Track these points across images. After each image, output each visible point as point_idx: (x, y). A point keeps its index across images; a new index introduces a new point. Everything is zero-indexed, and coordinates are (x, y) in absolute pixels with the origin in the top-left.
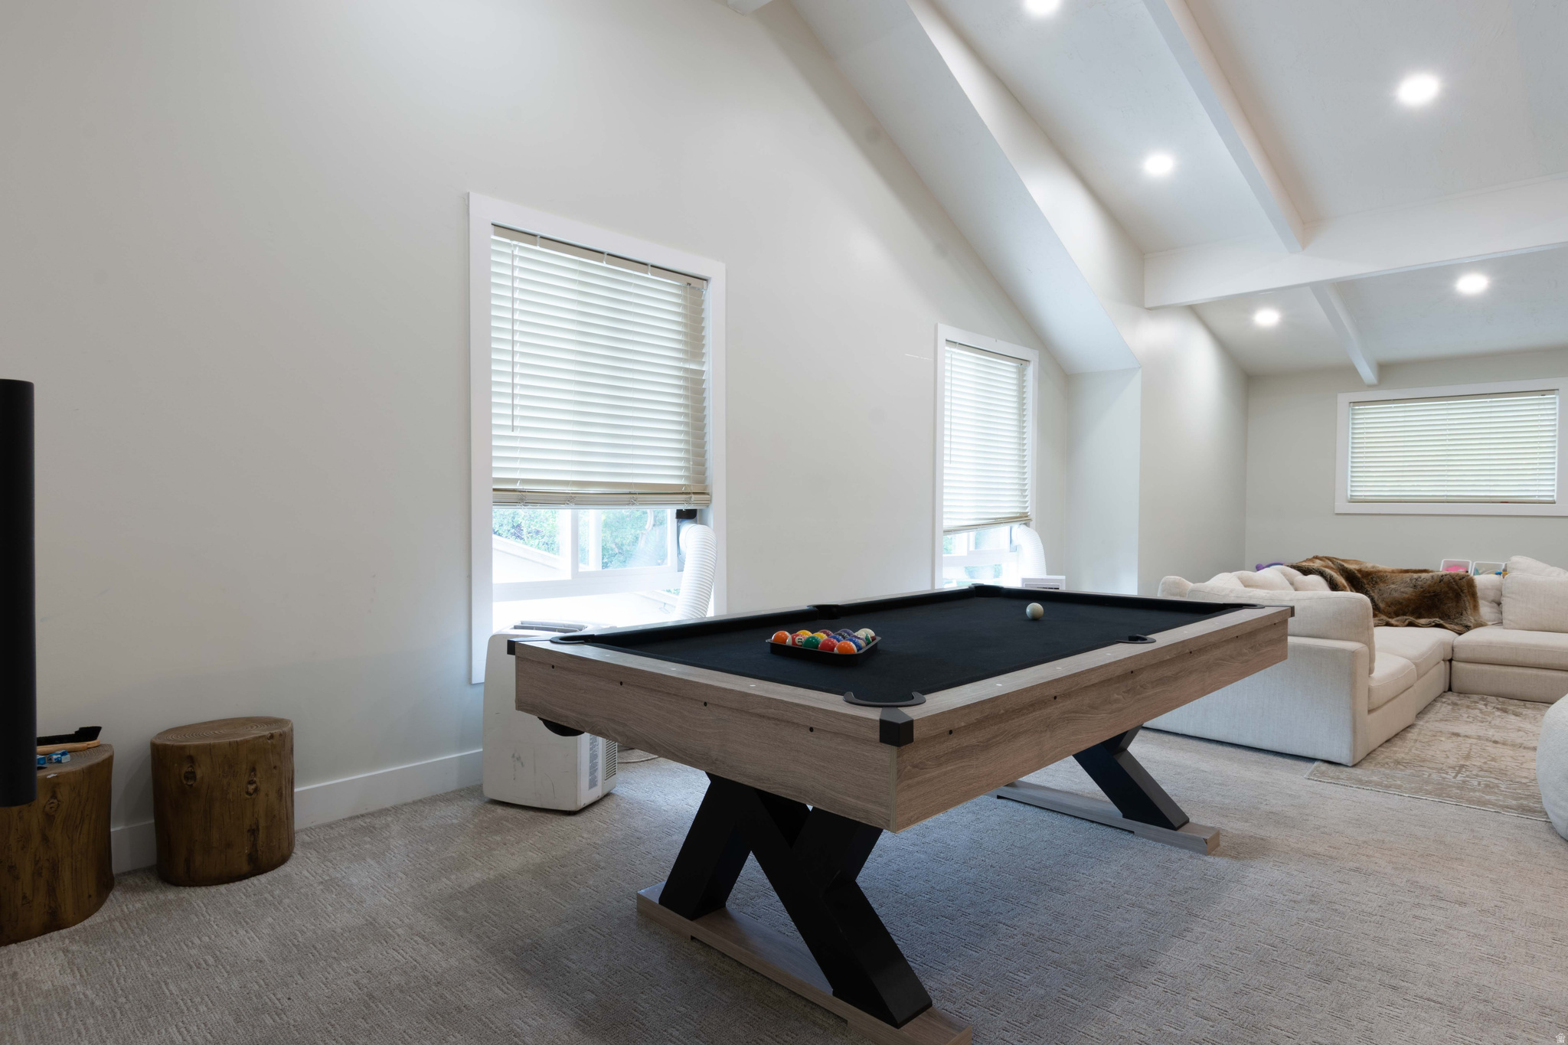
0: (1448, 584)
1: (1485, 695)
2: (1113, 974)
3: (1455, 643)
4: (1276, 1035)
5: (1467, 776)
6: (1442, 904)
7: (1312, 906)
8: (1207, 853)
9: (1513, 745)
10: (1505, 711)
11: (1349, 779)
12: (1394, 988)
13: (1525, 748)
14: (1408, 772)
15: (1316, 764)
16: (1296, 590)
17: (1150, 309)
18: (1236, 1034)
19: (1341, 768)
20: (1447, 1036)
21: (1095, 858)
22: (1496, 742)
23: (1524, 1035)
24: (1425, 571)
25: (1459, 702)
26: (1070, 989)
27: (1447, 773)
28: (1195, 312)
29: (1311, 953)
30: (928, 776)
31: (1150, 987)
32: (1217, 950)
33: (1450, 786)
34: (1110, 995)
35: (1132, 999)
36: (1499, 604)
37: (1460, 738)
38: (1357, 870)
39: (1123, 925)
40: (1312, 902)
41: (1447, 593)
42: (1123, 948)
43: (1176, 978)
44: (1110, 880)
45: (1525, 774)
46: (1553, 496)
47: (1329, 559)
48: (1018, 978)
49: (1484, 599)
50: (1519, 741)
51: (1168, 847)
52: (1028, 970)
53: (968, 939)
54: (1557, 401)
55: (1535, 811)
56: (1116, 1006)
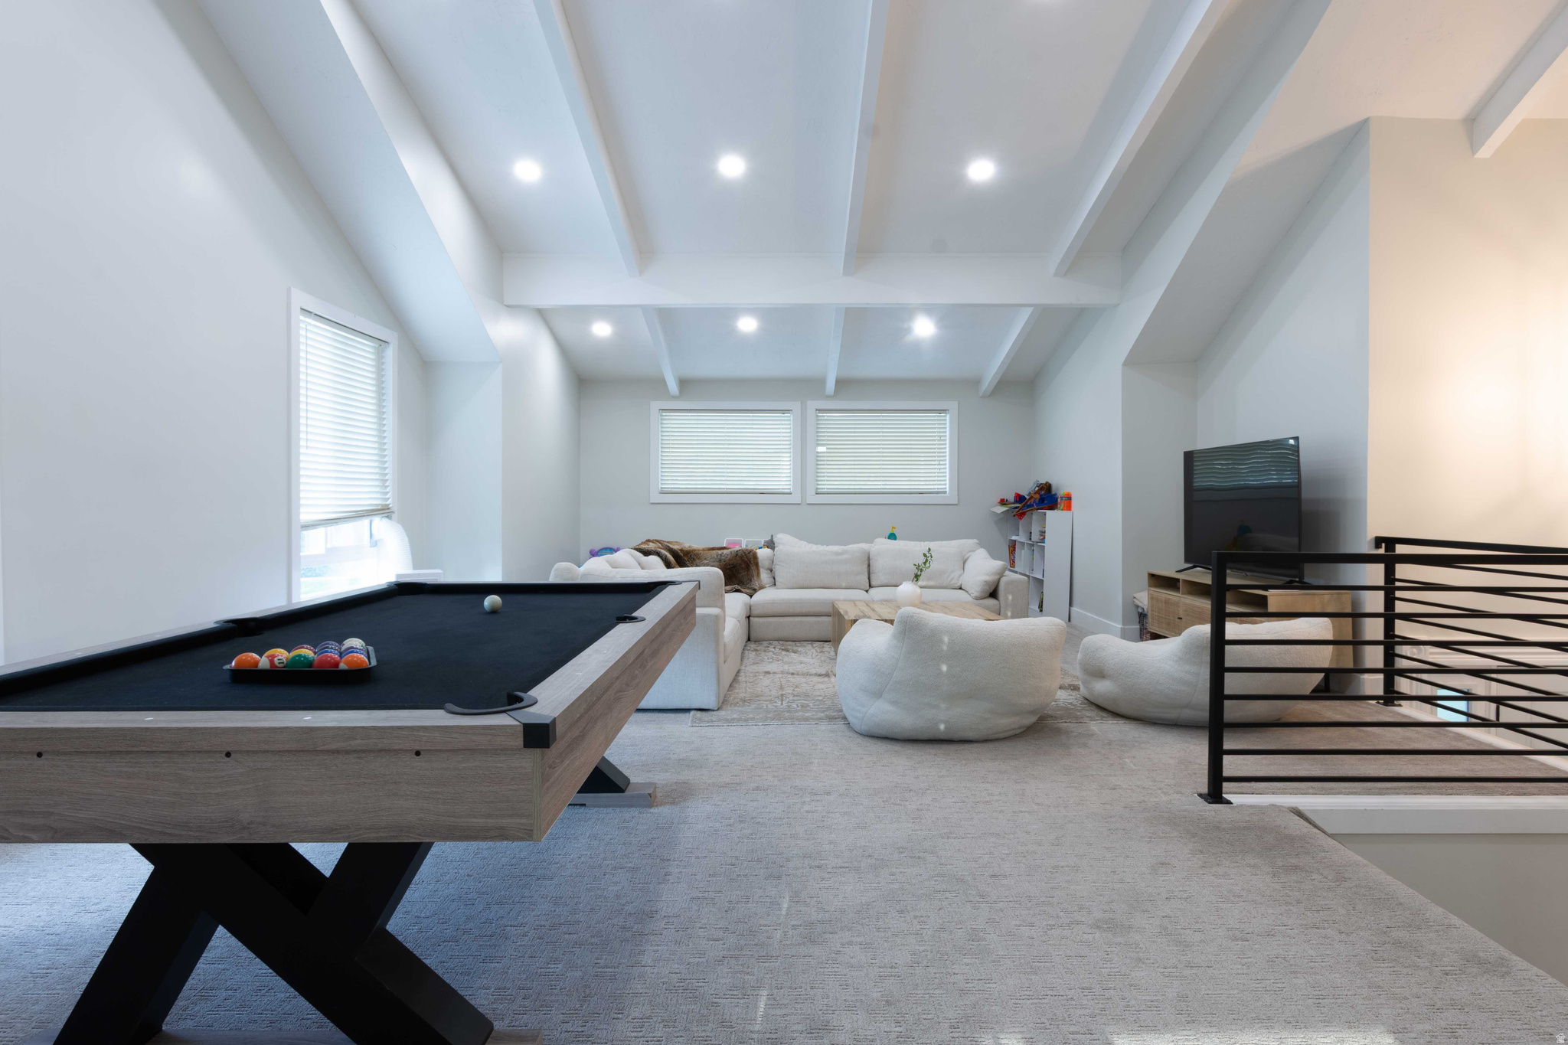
0: (741, 557)
1: (771, 640)
2: (631, 933)
3: (752, 603)
4: (767, 931)
5: (788, 702)
6: (818, 798)
7: (742, 825)
8: (651, 806)
9: (803, 674)
10: (787, 651)
11: (719, 720)
12: (819, 867)
13: (810, 675)
14: (753, 706)
15: (692, 713)
16: (642, 569)
17: (508, 306)
18: (743, 942)
19: (710, 713)
20: (862, 888)
21: (562, 837)
22: (793, 674)
23: (898, 870)
24: (724, 548)
25: (758, 648)
26: (602, 961)
27: (776, 702)
28: (543, 315)
29: (759, 861)
30: (557, 774)
31: (665, 932)
32: (697, 883)
33: (783, 712)
34: (637, 952)
35: (656, 948)
36: (771, 570)
37: (771, 675)
38: (757, 789)
39: (617, 888)
40: (741, 822)
41: (740, 564)
42: (626, 908)
43: (679, 916)
44: (585, 853)
45: (818, 694)
46: (790, 489)
47: (657, 541)
48: (551, 970)
49: (763, 567)
50: (805, 670)
51: (618, 809)
52: (557, 959)
53: (483, 954)
54: (792, 418)
55: (836, 718)
56: (647, 959)
